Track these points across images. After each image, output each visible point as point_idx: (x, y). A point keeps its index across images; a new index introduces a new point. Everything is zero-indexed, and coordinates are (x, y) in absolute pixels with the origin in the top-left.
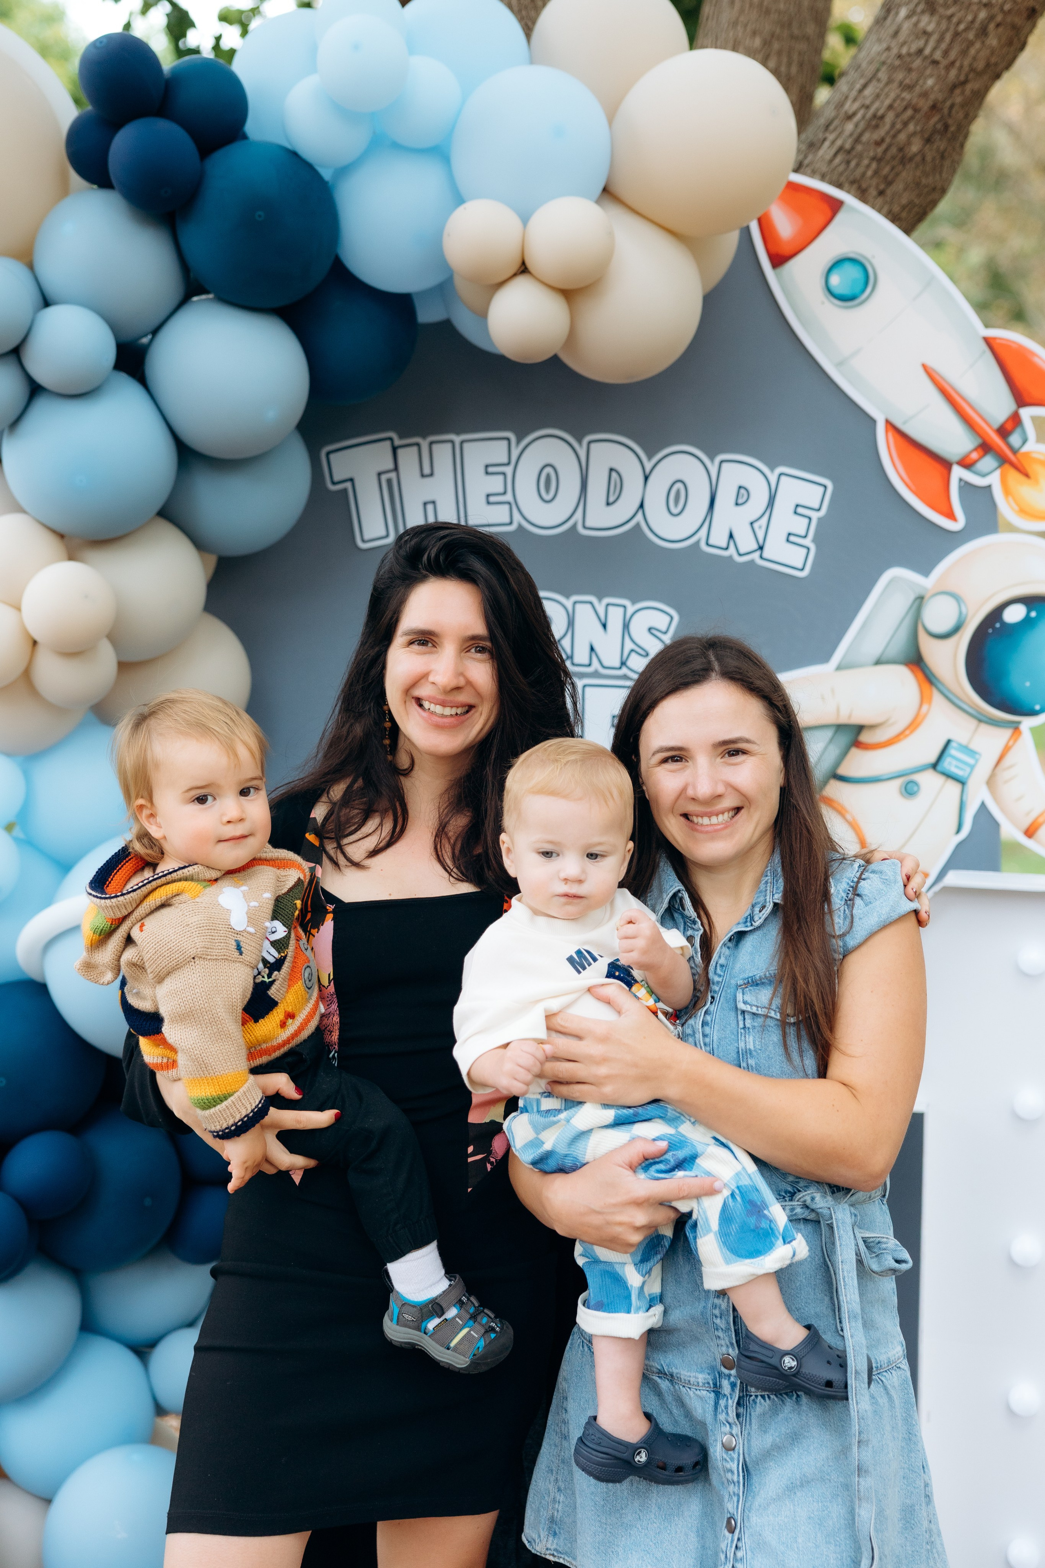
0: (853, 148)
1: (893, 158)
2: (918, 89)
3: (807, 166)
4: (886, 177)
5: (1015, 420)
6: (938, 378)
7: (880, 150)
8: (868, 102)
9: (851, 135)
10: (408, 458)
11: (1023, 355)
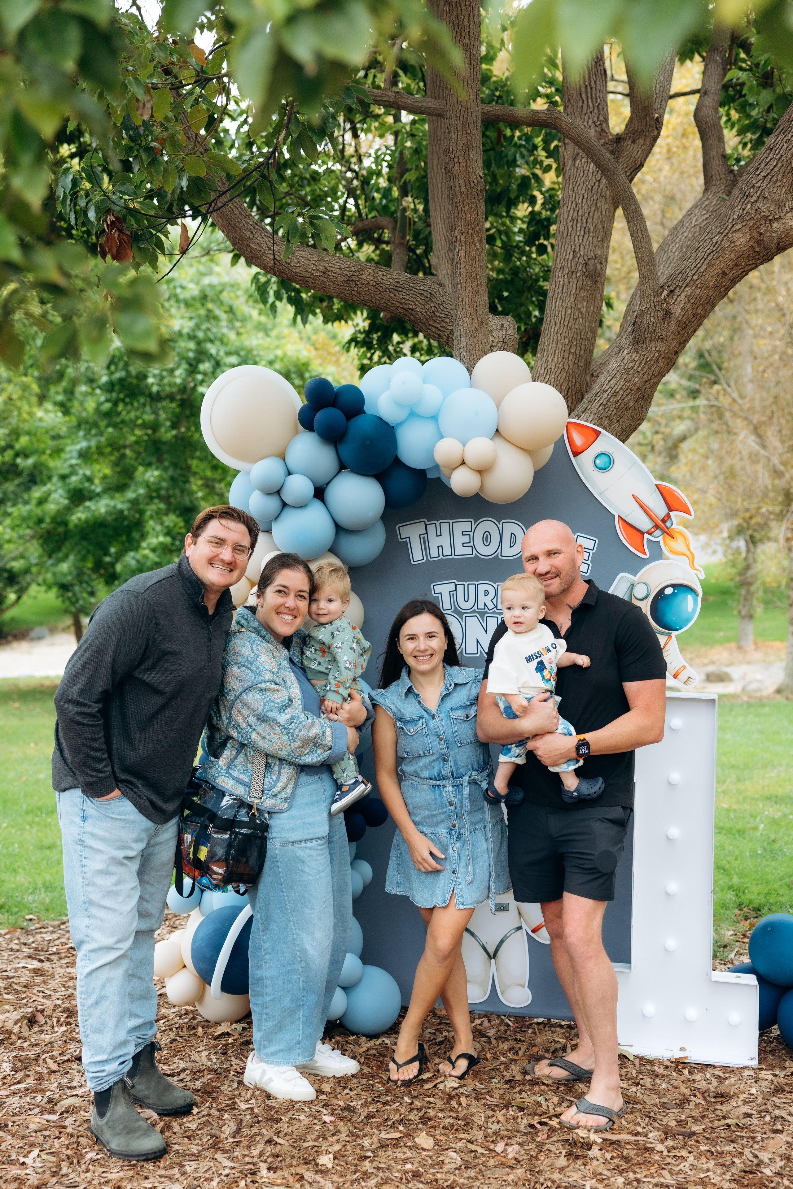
2: (631, 382)
5: (668, 516)
6: (638, 500)
7: (617, 405)
8: (612, 385)
9: (606, 398)
10: (431, 529)
11: (671, 491)
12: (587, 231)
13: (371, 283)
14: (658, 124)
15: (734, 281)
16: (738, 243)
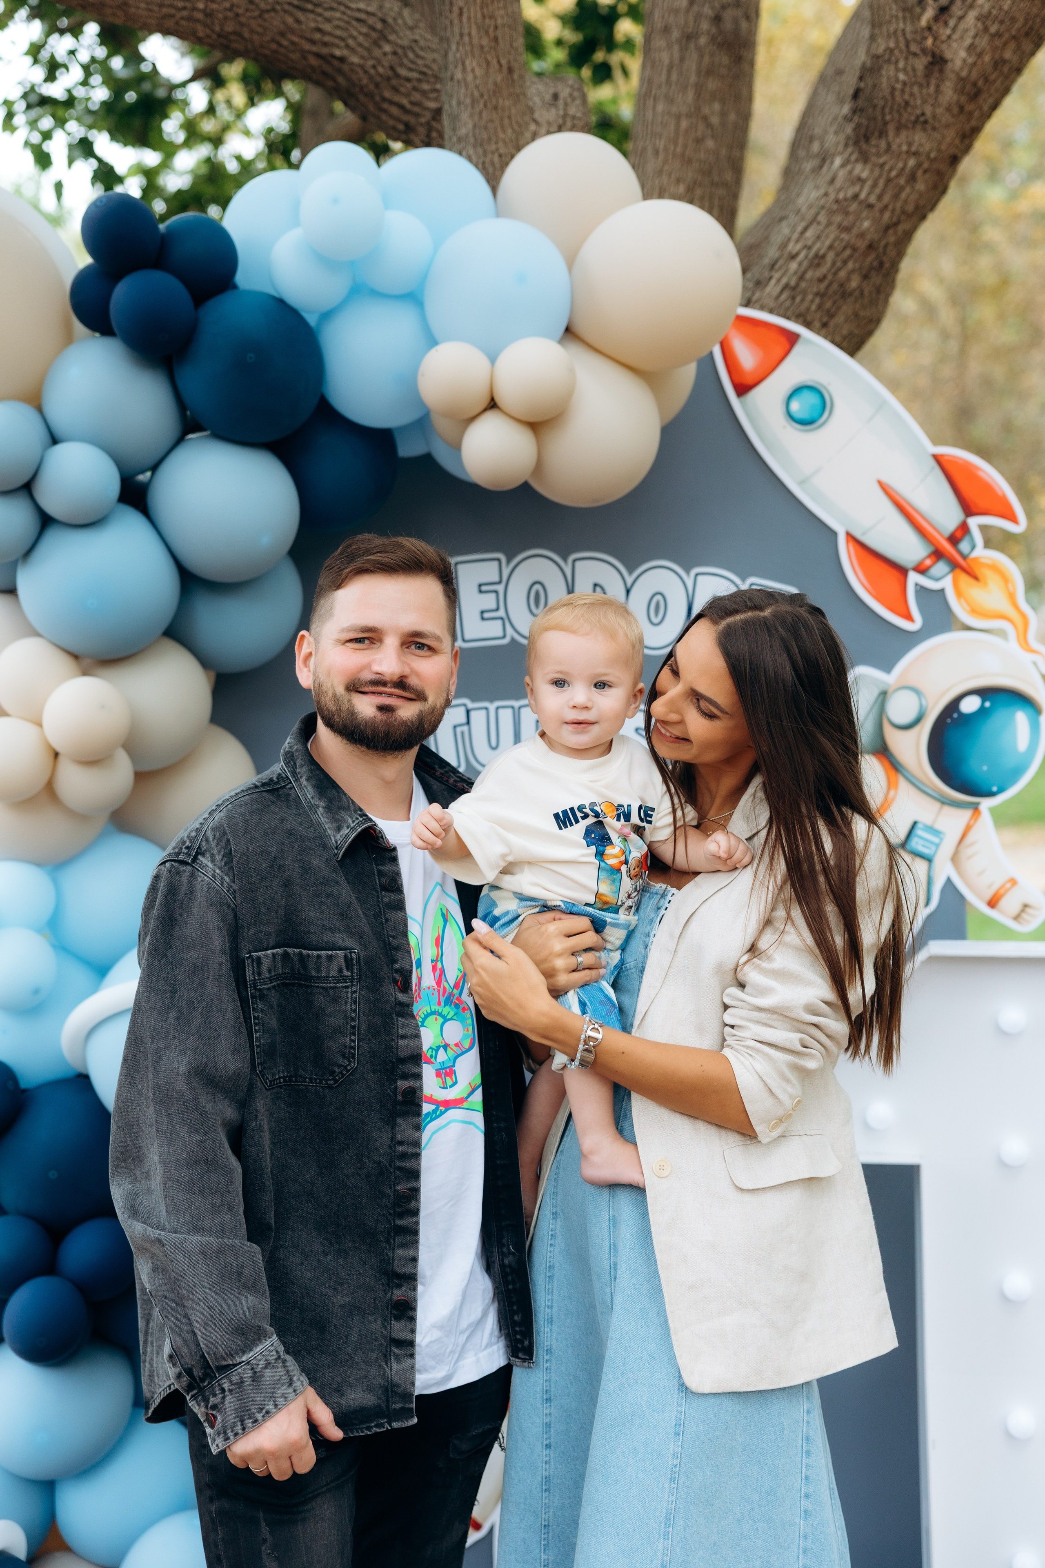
0: (797, 285)
1: (835, 293)
2: (855, 231)
3: (756, 302)
4: (828, 311)
5: (964, 528)
6: (892, 493)
7: (823, 286)
8: (809, 243)
9: (795, 273)
11: (969, 469)
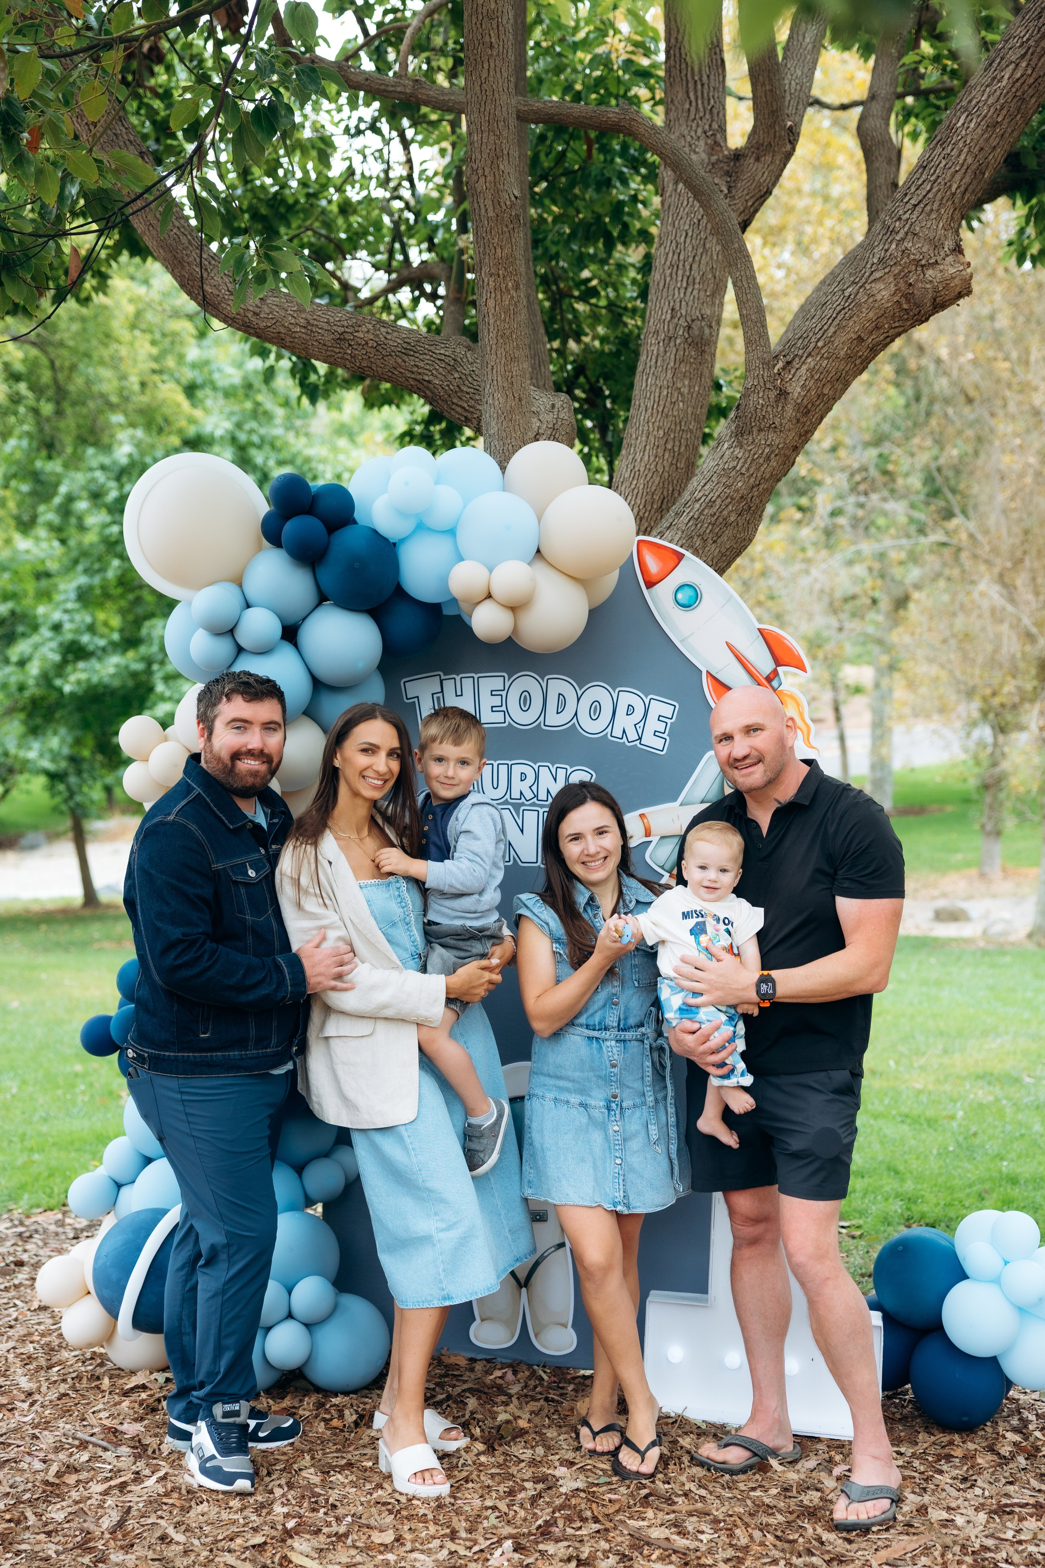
2: (733, 487)
5: (775, 672)
6: (733, 649)
8: (706, 493)
9: (697, 511)
10: (449, 686)
11: (779, 639)
12: (690, 281)
13: (371, 343)
14: (792, 136)
15: (875, 351)
16: (879, 297)
